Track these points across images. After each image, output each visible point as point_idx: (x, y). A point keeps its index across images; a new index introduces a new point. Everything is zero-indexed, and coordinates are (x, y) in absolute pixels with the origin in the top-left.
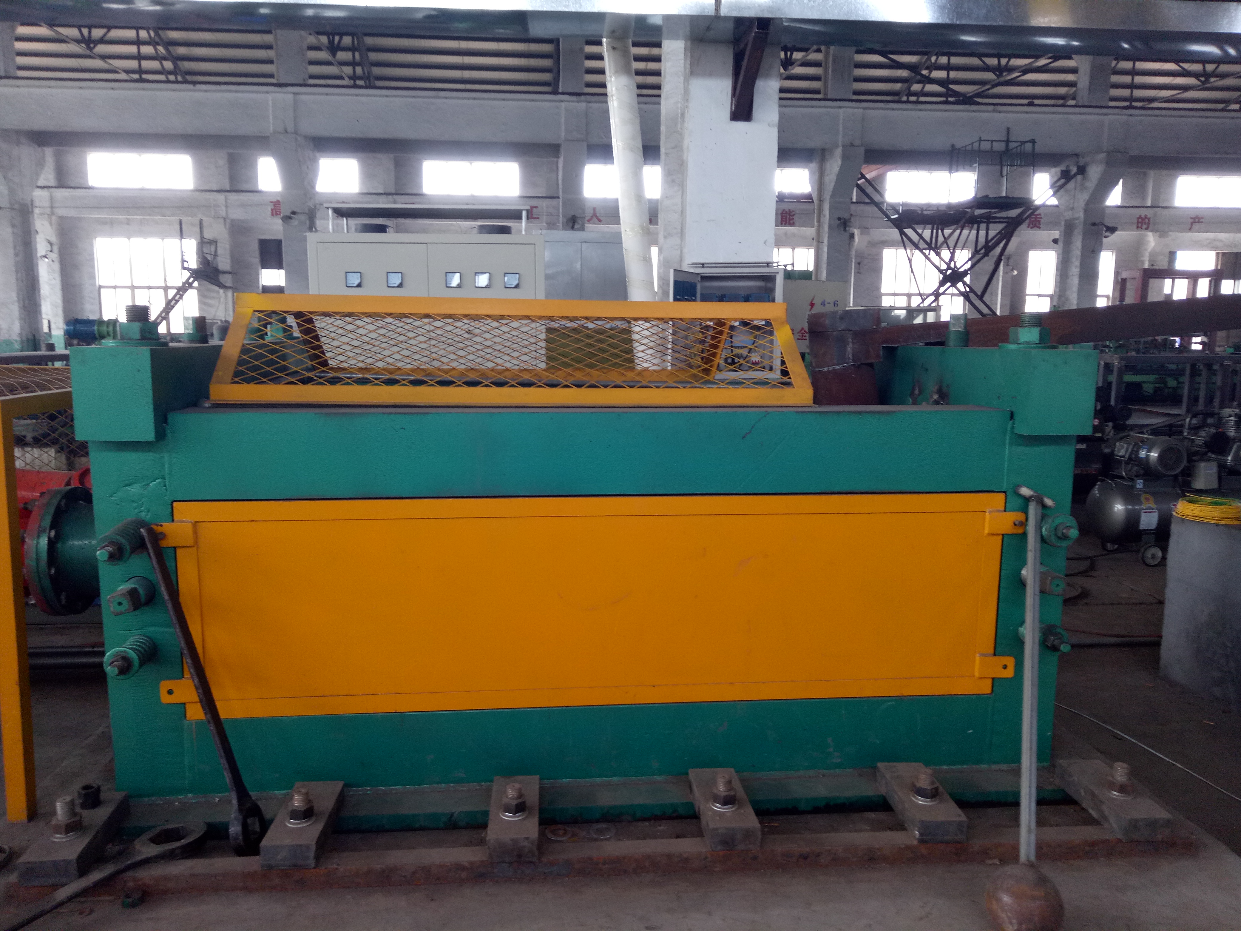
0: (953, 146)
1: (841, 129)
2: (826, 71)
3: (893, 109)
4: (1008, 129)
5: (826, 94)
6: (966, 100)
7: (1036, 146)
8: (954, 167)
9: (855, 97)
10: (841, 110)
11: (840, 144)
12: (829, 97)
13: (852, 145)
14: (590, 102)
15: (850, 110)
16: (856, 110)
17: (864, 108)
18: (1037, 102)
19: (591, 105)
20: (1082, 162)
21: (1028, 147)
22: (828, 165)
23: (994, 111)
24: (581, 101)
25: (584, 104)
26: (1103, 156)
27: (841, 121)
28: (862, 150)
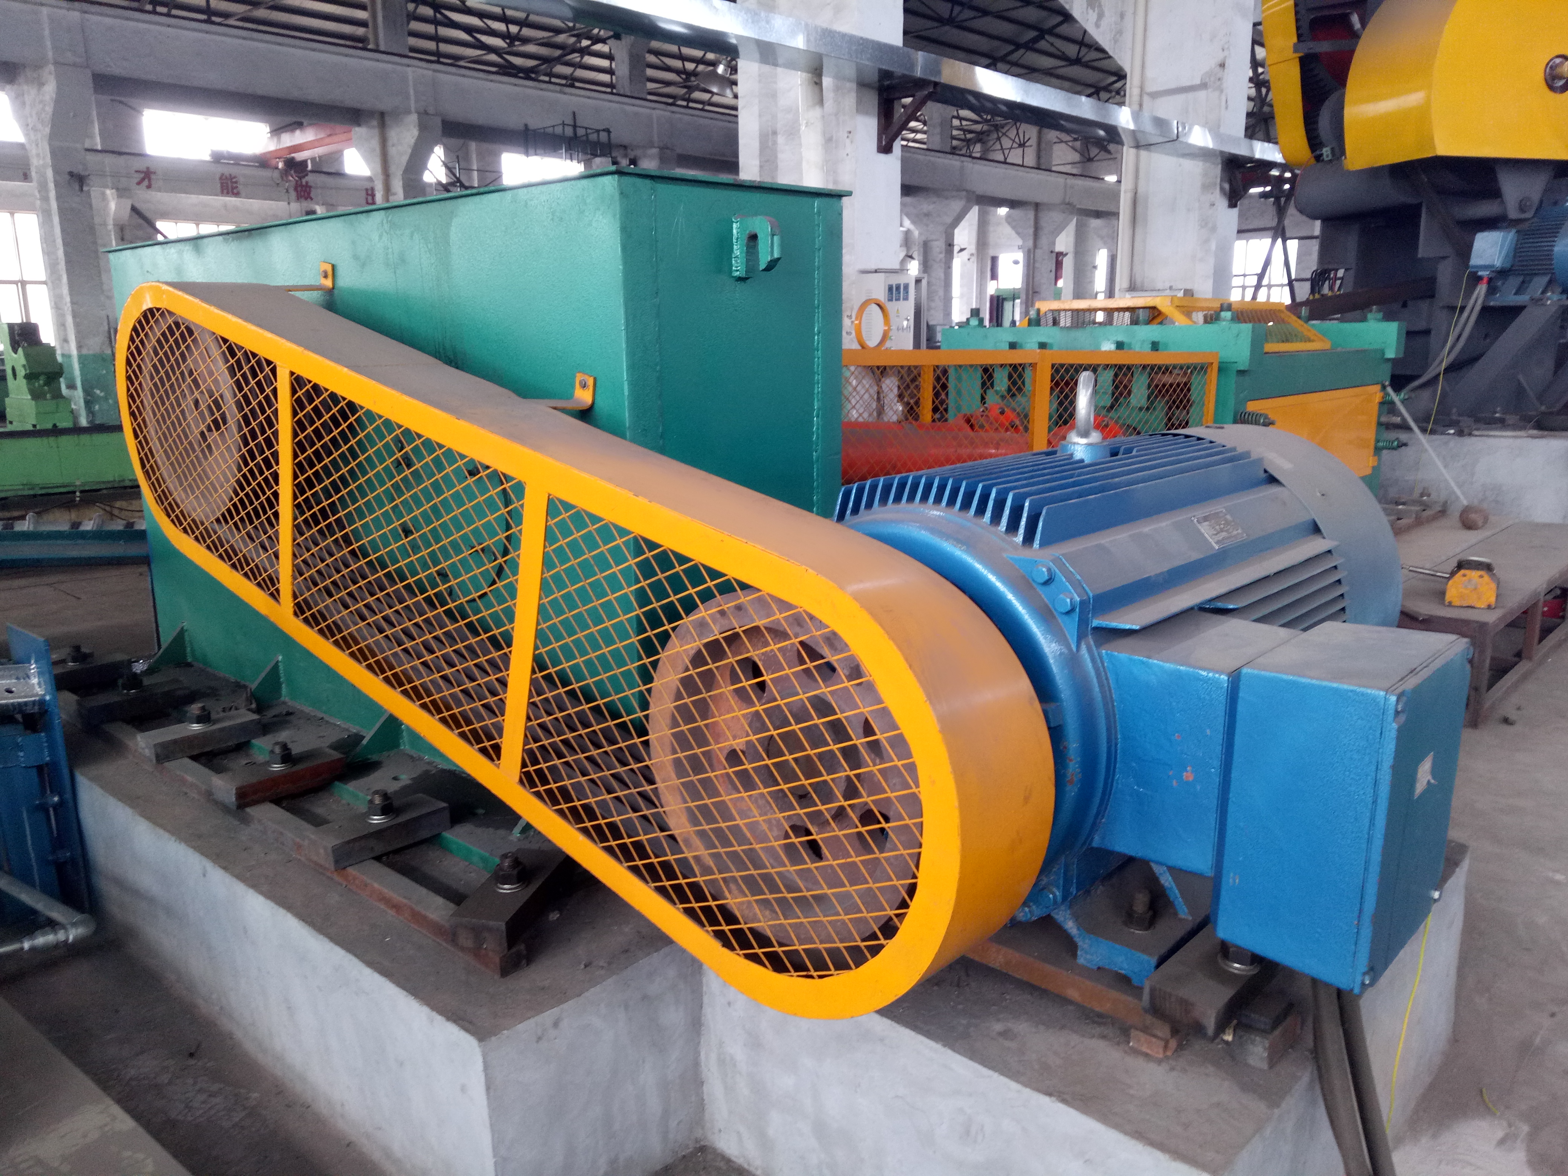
0: (526, 125)
1: (412, 92)
2: (374, 16)
3: (464, 76)
4: (574, 113)
5: (377, 45)
6: (527, 74)
7: (612, 135)
8: (531, 151)
9: (411, 54)
10: (409, 69)
11: (413, 109)
12: (382, 48)
13: (426, 113)
14: (86, 12)
15: (420, 71)
16: (426, 72)
17: (435, 71)
18: (577, 84)
19: (87, 16)
20: (632, 155)
21: (603, 136)
22: (393, 134)
23: (561, 92)
24: (74, 10)
25: (77, 14)
26: (655, 151)
27: (411, 83)
28: (438, 121)
